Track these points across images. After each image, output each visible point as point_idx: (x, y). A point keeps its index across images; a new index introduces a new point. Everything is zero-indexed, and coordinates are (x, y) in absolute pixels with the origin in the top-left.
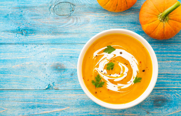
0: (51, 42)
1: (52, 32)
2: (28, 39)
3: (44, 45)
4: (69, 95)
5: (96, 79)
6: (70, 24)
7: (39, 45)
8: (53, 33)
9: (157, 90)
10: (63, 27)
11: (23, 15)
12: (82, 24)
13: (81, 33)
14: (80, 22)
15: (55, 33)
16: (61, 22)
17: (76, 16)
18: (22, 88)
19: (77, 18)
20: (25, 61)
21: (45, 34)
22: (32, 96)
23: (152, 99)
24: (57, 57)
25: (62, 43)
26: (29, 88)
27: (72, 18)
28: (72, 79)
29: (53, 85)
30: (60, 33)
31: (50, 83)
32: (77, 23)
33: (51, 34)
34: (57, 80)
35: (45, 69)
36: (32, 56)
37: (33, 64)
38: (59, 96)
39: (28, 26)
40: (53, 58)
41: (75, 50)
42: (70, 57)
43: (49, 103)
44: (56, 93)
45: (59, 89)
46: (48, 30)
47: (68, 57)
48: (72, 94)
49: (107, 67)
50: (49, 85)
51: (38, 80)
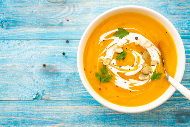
0: (40, 37)
1: (42, 23)
2: (10, 33)
3: (30, 41)
4: (64, 107)
5: (102, 71)
6: (64, 14)
7: (25, 41)
8: (43, 25)
9: (180, 100)
10: (55, 18)
11: (3, 2)
12: (81, 14)
13: (79, 25)
14: (78, 11)
15: (46, 26)
16: (54, 10)
17: (74, 3)
18: (1, 98)
19: (74, 6)
20: (6, 62)
21: (33, 27)
22: (15, 108)
23: (173, 113)
24: (47, 57)
25: (54, 39)
26: (11, 98)
27: (67, 6)
28: (68, 86)
29: (43, 94)
30: (52, 26)
31: (39, 91)
32: (75, 12)
33: (41, 27)
34: (48, 88)
35: (32, 72)
36: (15, 56)
37: (15, 66)
38: (51, 109)
39: (9, 16)
40: (43, 59)
41: (71, 47)
42: (66, 57)
43: (37, 118)
44: (46, 104)
45: (50, 99)
46: (36, 22)
47: (63, 57)
48: (67, 106)
49: (117, 56)
50: (37, 94)
51: (23, 88)
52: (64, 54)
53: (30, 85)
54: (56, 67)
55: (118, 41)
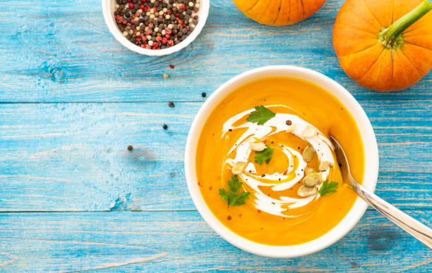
0: (123, 97)
1: (125, 73)
2: (67, 90)
4: (166, 224)
7: (94, 105)
8: (128, 76)
10: (150, 62)
11: (55, 34)
12: (196, 56)
13: (193, 75)
14: (190, 49)
15: (132, 76)
18: (53, 207)
20: (61, 143)
21: (109, 79)
22: (78, 226)
23: (365, 232)
24: (135, 133)
25: (148, 100)
26: (70, 207)
28: (173, 186)
29: (128, 199)
30: (143, 76)
31: (121, 195)
32: (184, 51)
33: (123, 79)
34: (138, 189)
35: (108, 161)
36: (77, 131)
37: (78, 149)
38: (143, 226)
39: (66, 59)
40: (128, 136)
41: (178, 115)
42: (169, 133)
43: (117, 243)
44: (133, 218)
45: (141, 209)
46: (115, 70)
47: (163, 133)
48: (172, 223)
49: (256, 158)
50: (117, 201)
51: (92, 189)
52: (165, 127)
53: (105, 183)
54: (151, 151)
55: (257, 130)
